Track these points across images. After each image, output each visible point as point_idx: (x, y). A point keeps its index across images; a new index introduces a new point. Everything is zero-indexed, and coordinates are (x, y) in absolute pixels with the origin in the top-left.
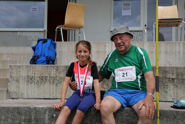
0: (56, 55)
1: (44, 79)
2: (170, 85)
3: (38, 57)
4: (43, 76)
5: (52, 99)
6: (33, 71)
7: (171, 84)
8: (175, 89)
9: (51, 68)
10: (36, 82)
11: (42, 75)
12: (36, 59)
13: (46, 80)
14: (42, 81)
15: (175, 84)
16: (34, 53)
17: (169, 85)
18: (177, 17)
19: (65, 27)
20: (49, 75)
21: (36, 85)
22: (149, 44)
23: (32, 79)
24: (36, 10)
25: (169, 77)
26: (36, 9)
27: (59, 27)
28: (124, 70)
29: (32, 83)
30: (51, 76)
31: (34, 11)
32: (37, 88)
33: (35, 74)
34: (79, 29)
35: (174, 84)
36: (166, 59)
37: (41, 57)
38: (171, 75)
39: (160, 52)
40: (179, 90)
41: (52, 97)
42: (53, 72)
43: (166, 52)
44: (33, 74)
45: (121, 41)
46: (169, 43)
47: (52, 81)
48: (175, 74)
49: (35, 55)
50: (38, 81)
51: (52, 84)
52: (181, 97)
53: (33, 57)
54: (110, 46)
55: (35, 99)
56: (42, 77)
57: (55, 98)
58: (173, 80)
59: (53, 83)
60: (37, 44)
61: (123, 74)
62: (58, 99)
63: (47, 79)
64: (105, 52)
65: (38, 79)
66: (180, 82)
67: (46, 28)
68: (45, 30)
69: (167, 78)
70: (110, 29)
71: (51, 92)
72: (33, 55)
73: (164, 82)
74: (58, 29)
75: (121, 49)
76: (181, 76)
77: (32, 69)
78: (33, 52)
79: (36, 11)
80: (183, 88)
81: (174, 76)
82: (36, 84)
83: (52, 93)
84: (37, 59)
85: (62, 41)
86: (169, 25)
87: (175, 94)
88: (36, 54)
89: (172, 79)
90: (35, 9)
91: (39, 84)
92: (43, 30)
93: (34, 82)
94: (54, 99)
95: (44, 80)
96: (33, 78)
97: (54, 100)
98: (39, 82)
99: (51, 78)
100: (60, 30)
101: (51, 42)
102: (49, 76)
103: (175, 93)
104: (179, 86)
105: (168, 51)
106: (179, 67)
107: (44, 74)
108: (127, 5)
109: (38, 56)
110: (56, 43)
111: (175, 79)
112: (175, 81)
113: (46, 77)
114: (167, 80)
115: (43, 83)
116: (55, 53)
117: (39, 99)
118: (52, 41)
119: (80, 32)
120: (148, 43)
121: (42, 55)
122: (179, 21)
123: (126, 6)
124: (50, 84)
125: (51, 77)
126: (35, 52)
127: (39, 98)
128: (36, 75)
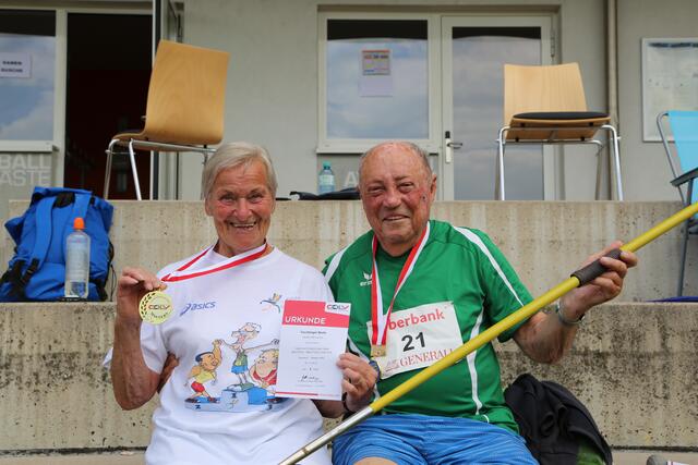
0: (111, 255)
1: (64, 366)
2: (590, 379)
3: (35, 267)
4: (60, 354)
5: (100, 451)
6: (12, 332)
7: (593, 377)
8: (611, 396)
9: (94, 318)
10: (25, 380)
11: (55, 350)
12: (23, 273)
13: (72, 369)
14: (53, 373)
15: (608, 376)
16: (16, 250)
17: (587, 378)
18: (583, 108)
19: (147, 139)
20: (88, 345)
21: (26, 392)
22: (487, 209)
23: (7, 366)
24: (17, 67)
25: (586, 349)
26: (20, 63)
27: (122, 139)
28: (410, 322)
29: (8, 383)
30: (94, 350)
31: (11, 70)
32: (32, 407)
33: (22, 343)
34: (205, 147)
35: (605, 377)
36: (554, 268)
37: (48, 264)
38: (594, 337)
39: (532, 240)
40: (625, 400)
41: (97, 443)
42: (102, 334)
43: (553, 242)
44: (16, 344)
45: (403, 200)
46: (562, 209)
47: (100, 375)
48: (609, 336)
49: (20, 258)
50: (36, 375)
51: (101, 387)
52: (633, 429)
53: (10, 267)
54: (338, 218)
55: (23, 452)
56: (54, 356)
57: (114, 446)
58: (601, 361)
59: (104, 380)
60: (28, 212)
61: (407, 340)
62: (126, 449)
63: (76, 366)
64: (316, 242)
65: (35, 367)
66: (628, 367)
67: (59, 140)
68: (55, 149)
69: (579, 353)
70: (317, 147)
71: (96, 421)
72: (10, 256)
73: (566, 368)
74: (115, 145)
75: (395, 232)
76: (632, 343)
77: (7, 320)
78: (12, 243)
79: (20, 71)
80: (641, 389)
81: (605, 345)
82: (25, 387)
83: (101, 426)
84: (31, 275)
85: (136, 198)
86: (554, 135)
87: (612, 417)
88: (26, 252)
89: (599, 355)
90: (12, 63)
91: (40, 387)
92: (50, 149)
93: (19, 378)
94: (110, 450)
95: (62, 369)
96: (15, 361)
97: (106, 455)
98: (41, 378)
99: (96, 361)
100: (127, 149)
101: (92, 201)
102: (84, 351)
103: (611, 409)
104: (624, 382)
105: (562, 239)
106: (623, 307)
107: (64, 341)
108: (376, 57)
109: (36, 262)
110: (112, 208)
111: (608, 354)
112: (610, 362)
113: (73, 355)
114: (579, 359)
115: (59, 382)
116: (106, 248)
117: (39, 452)
118: (97, 200)
119: (206, 157)
120: (484, 207)
121: (50, 256)
122: (591, 124)
123: (375, 60)
124: (91, 385)
125: (95, 356)
126: (22, 245)
127: (40, 447)
128: (26, 350)
